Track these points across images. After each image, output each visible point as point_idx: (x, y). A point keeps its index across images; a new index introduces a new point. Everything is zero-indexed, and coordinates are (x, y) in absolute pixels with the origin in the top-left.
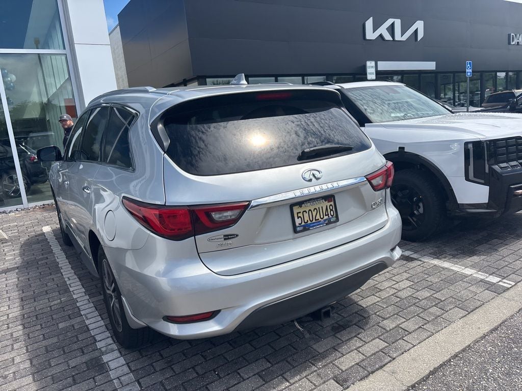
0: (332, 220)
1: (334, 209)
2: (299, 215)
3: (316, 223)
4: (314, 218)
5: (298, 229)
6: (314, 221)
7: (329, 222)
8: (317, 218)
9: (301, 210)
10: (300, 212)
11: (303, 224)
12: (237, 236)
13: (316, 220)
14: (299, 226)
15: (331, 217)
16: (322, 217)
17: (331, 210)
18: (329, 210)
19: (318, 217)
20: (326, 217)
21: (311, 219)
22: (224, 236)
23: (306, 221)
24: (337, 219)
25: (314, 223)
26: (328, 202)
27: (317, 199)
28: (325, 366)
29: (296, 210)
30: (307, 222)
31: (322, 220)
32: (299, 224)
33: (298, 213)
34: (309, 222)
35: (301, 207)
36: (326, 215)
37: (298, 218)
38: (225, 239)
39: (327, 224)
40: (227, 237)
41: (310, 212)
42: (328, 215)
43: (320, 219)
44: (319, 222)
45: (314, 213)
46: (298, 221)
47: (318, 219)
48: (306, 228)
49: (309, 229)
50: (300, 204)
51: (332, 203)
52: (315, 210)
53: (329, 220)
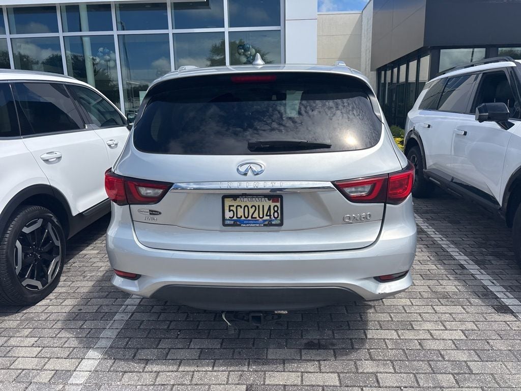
0: (274, 223)
1: (279, 211)
2: (231, 208)
3: (253, 221)
4: (250, 215)
5: (228, 222)
6: (250, 218)
7: (269, 224)
8: (254, 216)
9: (235, 203)
10: (233, 206)
11: (235, 218)
12: (160, 213)
13: (252, 217)
14: (229, 220)
15: (273, 218)
16: (261, 216)
17: (275, 211)
18: (272, 211)
19: (256, 215)
20: (266, 218)
21: (246, 216)
22: (150, 211)
23: (239, 216)
24: (281, 224)
25: (249, 220)
26: (273, 202)
27: (257, 196)
28: (256, 371)
29: (228, 202)
30: (239, 218)
31: (261, 220)
32: (230, 217)
33: (230, 206)
34: (243, 218)
35: (235, 200)
36: (267, 215)
37: (230, 211)
38: (150, 214)
39: (265, 225)
40: (152, 212)
41: (246, 208)
42: (270, 216)
43: (258, 218)
44: (256, 221)
45: (251, 211)
46: (228, 215)
47: (256, 218)
48: (237, 223)
49: (239, 225)
50: (235, 197)
51: (278, 204)
52: (254, 208)
53: (270, 221)
